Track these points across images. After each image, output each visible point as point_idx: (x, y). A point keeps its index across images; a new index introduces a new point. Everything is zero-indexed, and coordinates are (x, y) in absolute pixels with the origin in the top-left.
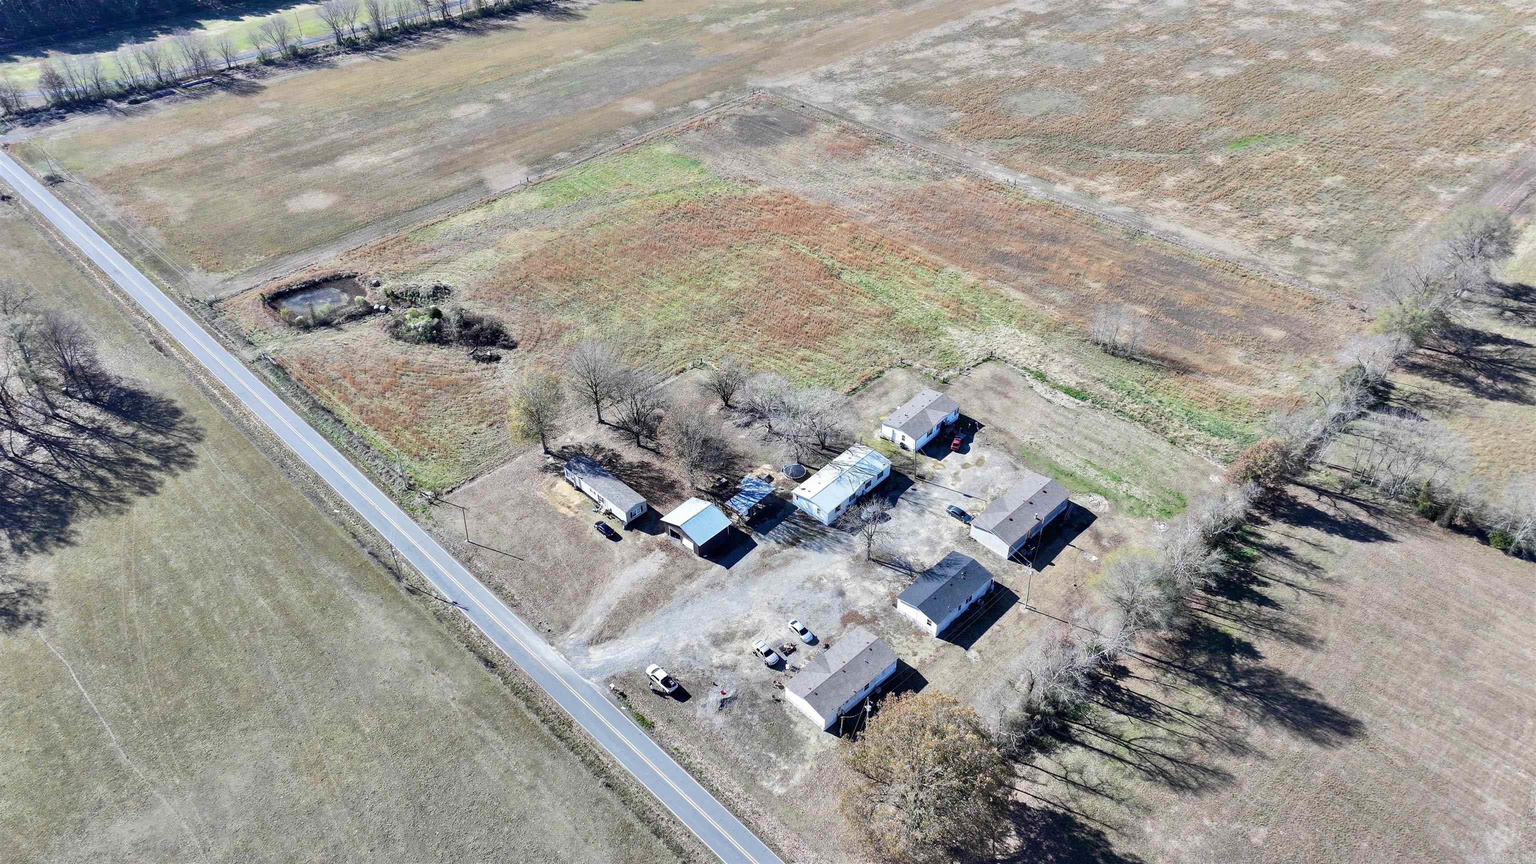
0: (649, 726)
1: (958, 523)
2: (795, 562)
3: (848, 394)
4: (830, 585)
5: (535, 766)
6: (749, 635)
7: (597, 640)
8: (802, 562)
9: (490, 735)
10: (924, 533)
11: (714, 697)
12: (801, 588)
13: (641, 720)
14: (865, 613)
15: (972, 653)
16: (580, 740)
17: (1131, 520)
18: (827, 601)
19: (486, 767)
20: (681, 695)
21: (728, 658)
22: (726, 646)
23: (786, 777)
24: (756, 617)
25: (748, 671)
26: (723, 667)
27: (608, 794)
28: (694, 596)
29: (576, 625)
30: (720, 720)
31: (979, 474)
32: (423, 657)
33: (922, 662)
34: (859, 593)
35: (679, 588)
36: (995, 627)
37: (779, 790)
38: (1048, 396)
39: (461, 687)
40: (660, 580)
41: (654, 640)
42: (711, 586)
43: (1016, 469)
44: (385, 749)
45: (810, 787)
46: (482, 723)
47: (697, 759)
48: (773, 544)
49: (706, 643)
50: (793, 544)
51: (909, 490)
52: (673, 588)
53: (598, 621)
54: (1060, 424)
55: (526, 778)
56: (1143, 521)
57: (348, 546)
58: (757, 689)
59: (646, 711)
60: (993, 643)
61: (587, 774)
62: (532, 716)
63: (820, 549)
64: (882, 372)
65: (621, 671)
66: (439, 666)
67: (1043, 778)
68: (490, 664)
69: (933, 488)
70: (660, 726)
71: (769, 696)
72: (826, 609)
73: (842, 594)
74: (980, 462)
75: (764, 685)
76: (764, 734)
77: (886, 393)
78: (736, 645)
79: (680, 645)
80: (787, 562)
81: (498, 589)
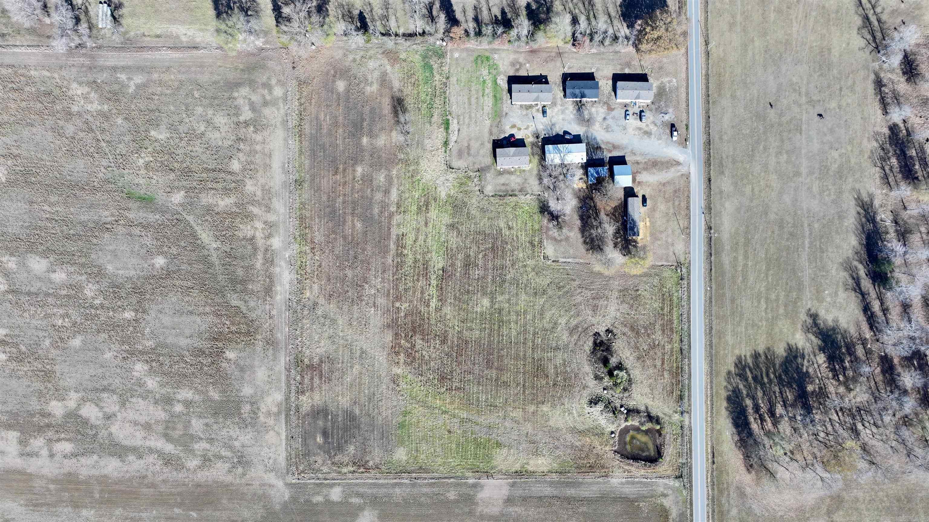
0: (687, 126)
1: (548, 111)
2: (605, 141)
3: (516, 196)
4: (604, 124)
5: (721, 138)
6: (640, 129)
7: (678, 163)
8: (603, 139)
9: (724, 156)
10: (561, 117)
11: (667, 117)
12: (613, 131)
13: (687, 129)
14: (605, 107)
15: (593, 71)
16: (705, 136)
17: (501, 66)
18: (611, 120)
19: (731, 149)
20: (673, 126)
21: (652, 127)
22: (649, 131)
23: (670, 82)
24: (633, 133)
25: (651, 118)
26: (656, 125)
27: (711, 115)
28: (642, 154)
29: (679, 174)
30: (671, 110)
31: (520, 122)
32: (724, 199)
33: (607, 80)
34: (600, 115)
35: (643, 161)
36: (579, 72)
37: (674, 80)
38: (456, 132)
39: (721, 179)
40: (645, 169)
41: (665, 150)
42: (635, 154)
43: (506, 114)
44: (750, 176)
45: (667, 75)
46: (724, 163)
47: (684, 105)
48: (605, 153)
49: (653, 136)
50: (600, 147)
51: (547, 136)
52: (645, 162)
53: (673, 169)
54: (470, 117)
55: (725, 137)
56: (498, 63)
57: (715, 267)
58: (654, 111)
59: (684, 130)
60: (585, 68)
61: (711, 125)
62: (712, 154)
63: (595, 139)
64: (492, 196)
65: (681, 148)
66: (721, 192)
67: (616, 28)
68: (710, 180)
69: (539, 130)
70: (685, 123)
71: (653, 106)
72: (613, 118)
73: (605, 119)
74: (514, 126)
75: (651, 110)
76: (664, 97)
77: (503, 184)
78: (646, 129)
79: (660, 142)
80: (608, 143)
81: (688, 208)
